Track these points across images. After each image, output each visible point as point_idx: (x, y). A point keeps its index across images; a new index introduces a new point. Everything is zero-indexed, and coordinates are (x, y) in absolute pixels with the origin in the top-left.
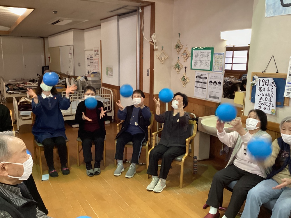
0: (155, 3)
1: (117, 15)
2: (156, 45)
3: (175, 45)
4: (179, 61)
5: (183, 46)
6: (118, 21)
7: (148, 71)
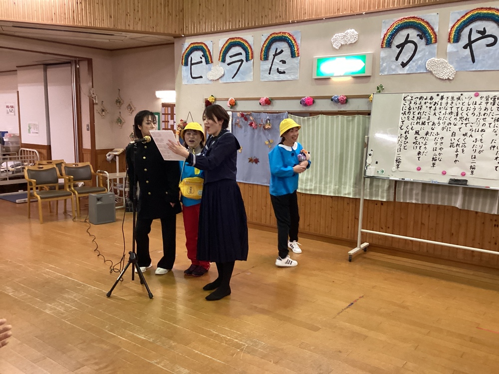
0: (91, 59)
1: (43, 64)
2: (95, 99)
3: (115, 100)
4: (120, 116)
5: (123, 101)
6: (45, 71)
7: (88, 126)
